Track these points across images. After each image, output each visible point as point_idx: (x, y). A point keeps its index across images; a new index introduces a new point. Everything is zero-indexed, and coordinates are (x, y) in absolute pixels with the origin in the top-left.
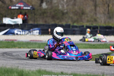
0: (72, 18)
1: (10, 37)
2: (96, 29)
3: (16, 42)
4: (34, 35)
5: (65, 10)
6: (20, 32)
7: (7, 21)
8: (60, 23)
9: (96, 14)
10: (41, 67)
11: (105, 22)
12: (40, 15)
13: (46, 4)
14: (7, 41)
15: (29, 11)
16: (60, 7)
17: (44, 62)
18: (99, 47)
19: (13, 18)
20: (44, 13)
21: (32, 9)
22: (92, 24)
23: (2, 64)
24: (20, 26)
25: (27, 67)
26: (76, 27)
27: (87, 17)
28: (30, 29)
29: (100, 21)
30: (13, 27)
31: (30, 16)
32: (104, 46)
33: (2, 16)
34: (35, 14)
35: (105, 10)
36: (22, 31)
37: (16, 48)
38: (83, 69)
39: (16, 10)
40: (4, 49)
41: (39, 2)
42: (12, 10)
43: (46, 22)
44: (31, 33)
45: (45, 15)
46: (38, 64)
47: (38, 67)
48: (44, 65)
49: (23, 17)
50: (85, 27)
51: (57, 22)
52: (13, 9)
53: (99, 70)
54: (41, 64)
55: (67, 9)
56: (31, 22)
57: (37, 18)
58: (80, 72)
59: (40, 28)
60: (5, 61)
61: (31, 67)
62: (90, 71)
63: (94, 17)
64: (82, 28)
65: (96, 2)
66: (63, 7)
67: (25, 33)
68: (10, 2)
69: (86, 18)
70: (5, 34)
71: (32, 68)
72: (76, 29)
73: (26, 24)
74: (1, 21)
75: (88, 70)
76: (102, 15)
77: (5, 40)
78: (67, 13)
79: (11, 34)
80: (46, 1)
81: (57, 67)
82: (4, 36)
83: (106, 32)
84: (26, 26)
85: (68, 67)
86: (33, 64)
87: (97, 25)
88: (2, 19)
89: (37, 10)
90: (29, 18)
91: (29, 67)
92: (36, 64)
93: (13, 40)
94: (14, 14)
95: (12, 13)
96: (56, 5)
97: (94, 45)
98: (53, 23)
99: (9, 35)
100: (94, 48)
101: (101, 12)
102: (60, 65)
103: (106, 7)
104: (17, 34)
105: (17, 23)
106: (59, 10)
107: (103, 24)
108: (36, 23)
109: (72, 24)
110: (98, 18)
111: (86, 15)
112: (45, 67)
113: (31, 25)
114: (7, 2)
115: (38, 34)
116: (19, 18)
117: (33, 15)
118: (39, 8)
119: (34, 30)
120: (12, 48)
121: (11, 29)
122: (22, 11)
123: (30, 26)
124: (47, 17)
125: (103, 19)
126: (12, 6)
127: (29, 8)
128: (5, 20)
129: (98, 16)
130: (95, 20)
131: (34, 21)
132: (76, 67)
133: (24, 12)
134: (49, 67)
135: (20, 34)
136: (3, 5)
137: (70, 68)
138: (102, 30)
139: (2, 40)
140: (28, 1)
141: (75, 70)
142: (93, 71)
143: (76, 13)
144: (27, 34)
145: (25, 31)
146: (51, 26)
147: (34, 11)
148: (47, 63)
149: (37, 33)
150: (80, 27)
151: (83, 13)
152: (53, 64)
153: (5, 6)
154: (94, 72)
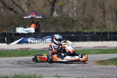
0: (82, 25)
1: (24, 46)
2: (106, 35)
3: (30, 50)
4: (47, 43)
5: (75, 18)
6: (33, 40)
7: (20, 30)
8: (71, 31)
9: (105, 20)
10: (57, 73)
11: (114, 28)
12: (52, 23)
13: (57, 12)
14: (22, 50)
15: (41, 20)
16: (71, 15)
17: (60, 69)
18: (110, 52)
19: (25, 28)
20: (55, 21)
21: (43, 18)
22: (102, 30)
23: (20, 71)
24: (33, 35)
25: (44, 74)
26: (87, 33)
27: (96, 23)
28: (43, 37)
29: (109, 27)
30: (27, 36)
31: (41, 25)
32: (115, 51)
33: (15, 26)
34: (47, 23)
35: (113, 17)
36: (36, 40)
37: (30, 56)
38: (97, 74)
39: (28, 20)
40: (20, 57)
41: (50, 11)
42: (24, 20)
43: (57, 29)
44: (43, 41)
45: (56, 23)
46: (54, 71)
47: (54, 73)
48: (60, 71)
49: (35, 26)
50: (95, 33)
51: (68, 29)
52: (26, 19)
53: (113, 75)
54: (57, 71)
55: (77, 17)
56: (43, 31)
57: (48, 27)
58: (95, 77)
59: (52, 36)
60: (22, 69)
61: (47, 73)
62: (104, 75)
63: (104, 23)
64: (93, 34)
65: (104, 9)
66: (73, 15)
67: (38, 41)
68: (22, 12)
69: (96, 25)
70: (19, 43)
71: (49, 74)
72: (87, 35)
73: (39, 32)
74: (15, 31)
75: (102, 74)
76: (111, 22)
77: (20, 49)
78: (77, 20)
79: (25, 43)
80: (56, 10)
81: (73, 73)
82: (18, 45)
83: (116, 37)
84: (39, 34)
85: (83, 72)
86: (49, 70)
87: (107, 31)
88: (16, 29)
89: (49, 19)
90: (41, 27)
91: (46, 73)
92: (52, 71)
93: (27, 48)
94: (27, 24)
95: (24, 23)
96: (67, 13)
97: (105, 51)
98: (64, 30)
99: (23, 44)
100: (105, 53)
101: (110, 18)
102: (75, 70)
103: (115, 14)
104: (30, 42)
105: (30, 32)
106: (69, 18)
107: (112, 30)
108: (48, 31)
109: (82, 31)
110: (107, 24)
111: (95, 22)
112: (61, 74)
113: (44, 33)
114: (19, 12)
115: (50, 42)
116: (32, 27)
117: (45, 23)
118: (50, 16)
119: (47, 38)
120: (27, 56)
121: (24, 38)
122: (34, 20)
123: (42, 34)
124: (58, 24)
125: (112, 25)
126: (24, 16)
127: (41, 17)
128: (18, 30)
129: (107, 22)
130: (105, 26)
131: (46, 29)
132: (91, 72)
133: (36, 21)
134: (64, 73)
135: (34, 43)
136: (16, 15)
137: (85, 73)
138: (112, 36)
139: (16, 49)
140: (39, 10)
141: (90, 75)
142: (107, 75)
143: (85, 20)
144: (40, 42)
145: (38, 40)
146: (62, 34)
147: (45, 19)
148: (63, 70)
149: (49, 40)
150: (90, 33)
151: (93, 20)
152: (68, 70)
153: (18, 16)
154: (108, 77)
